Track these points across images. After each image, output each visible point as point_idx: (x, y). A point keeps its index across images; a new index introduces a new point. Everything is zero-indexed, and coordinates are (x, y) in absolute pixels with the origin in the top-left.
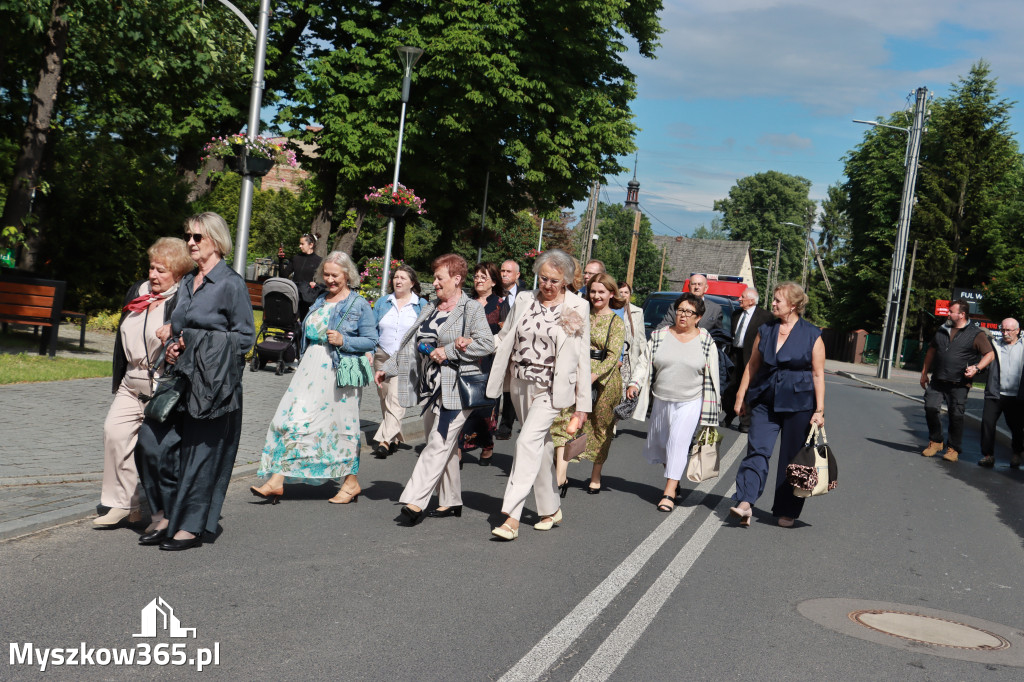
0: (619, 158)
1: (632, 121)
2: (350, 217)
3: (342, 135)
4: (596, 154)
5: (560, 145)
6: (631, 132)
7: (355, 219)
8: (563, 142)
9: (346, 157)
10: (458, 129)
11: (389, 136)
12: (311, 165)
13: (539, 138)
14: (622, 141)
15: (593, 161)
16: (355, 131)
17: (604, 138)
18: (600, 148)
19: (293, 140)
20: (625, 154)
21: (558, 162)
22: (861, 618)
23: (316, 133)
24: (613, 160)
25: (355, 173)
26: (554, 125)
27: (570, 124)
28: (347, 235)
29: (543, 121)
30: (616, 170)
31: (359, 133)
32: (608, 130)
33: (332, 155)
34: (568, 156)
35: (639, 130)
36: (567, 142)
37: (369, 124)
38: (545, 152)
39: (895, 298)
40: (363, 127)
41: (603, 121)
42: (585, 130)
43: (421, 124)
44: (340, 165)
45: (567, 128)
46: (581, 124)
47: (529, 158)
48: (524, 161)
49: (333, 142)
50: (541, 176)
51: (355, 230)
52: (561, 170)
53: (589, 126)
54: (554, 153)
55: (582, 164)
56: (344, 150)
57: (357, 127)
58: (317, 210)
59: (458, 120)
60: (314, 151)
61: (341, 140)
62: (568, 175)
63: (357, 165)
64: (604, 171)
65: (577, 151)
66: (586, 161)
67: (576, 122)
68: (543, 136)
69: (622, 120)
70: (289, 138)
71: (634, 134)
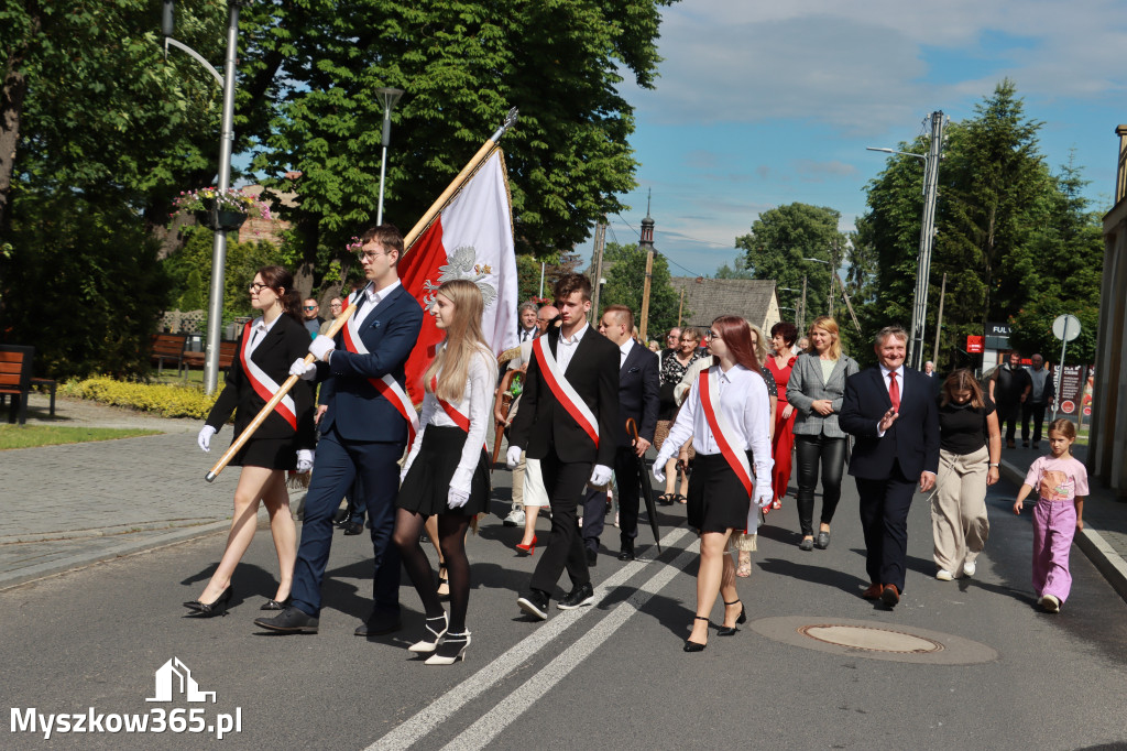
0: (619, 196)
1: (631, 156)
2: (333, 270)
3: (321, 184)
4: (595, 192)
5: (557, 183)
6: (631, 168)
7: (339, 271)
8: (558, 179)
9: (327, 206)
10: (446, 171)
11: (372, 181)
12: (289, 214)
13: (533, 176)
14: (619, 176)
15: (592, 199)
16: (335, 178)
17: (602, 174)
18: (598, 186)
19: (269, 189)
20: (625, 192)
21: (553, 202)
22: (810, 631)
23: (294, 181)
24: (612, 198)
25: (337, 223)
26: (549, 164)
27: (566, 162)
28: (332, 288)
29: (537, 159)
30: (617, 208)
31: (340, 180)
32: (605, 166)
33: (311, 205)
34: (565, 195)
35: (639, 165)
36: (563, 179)
37: (350, 170)
38: (540, 192)
39: (918, 335)
40: (344, 174)
41: (601, 157)
42: (582, 166)
43: (406, 167)
44: (320, 215)
45: (563, 166)
46: (577, 160)
47: (523, 198)
48: (518, 202)
49: (311, 191)
50: (537, 216)
51: (340, 282)
52: (558, 210)
53: (586, 162)
54: (550, 192)
55: (579, 203)
56: (323, 200)
57: (338, 173)
58: (298, 264)
59: (445, 161)
60: (293, 200)
61: (319, 189)
62: (567, 215)
63: (339, 214)
64: (604, 210)
65: (575, 189)
66: (583, 200)
67: (572, 158)
68: (538, 174)
69: (621, 155)
70: (266, 187)
71: (634, 169)
